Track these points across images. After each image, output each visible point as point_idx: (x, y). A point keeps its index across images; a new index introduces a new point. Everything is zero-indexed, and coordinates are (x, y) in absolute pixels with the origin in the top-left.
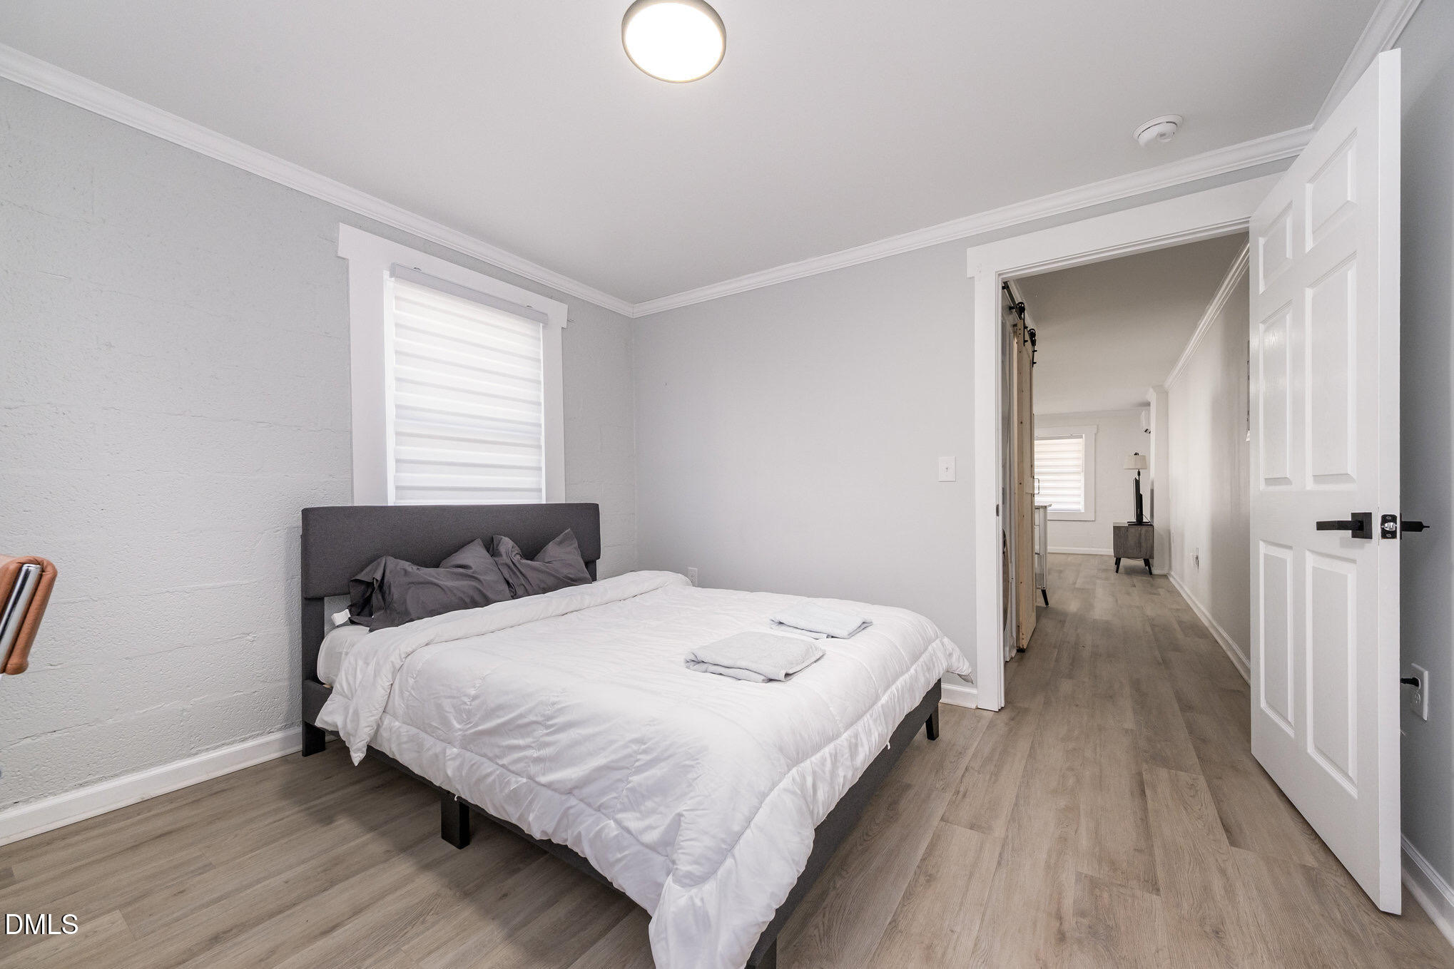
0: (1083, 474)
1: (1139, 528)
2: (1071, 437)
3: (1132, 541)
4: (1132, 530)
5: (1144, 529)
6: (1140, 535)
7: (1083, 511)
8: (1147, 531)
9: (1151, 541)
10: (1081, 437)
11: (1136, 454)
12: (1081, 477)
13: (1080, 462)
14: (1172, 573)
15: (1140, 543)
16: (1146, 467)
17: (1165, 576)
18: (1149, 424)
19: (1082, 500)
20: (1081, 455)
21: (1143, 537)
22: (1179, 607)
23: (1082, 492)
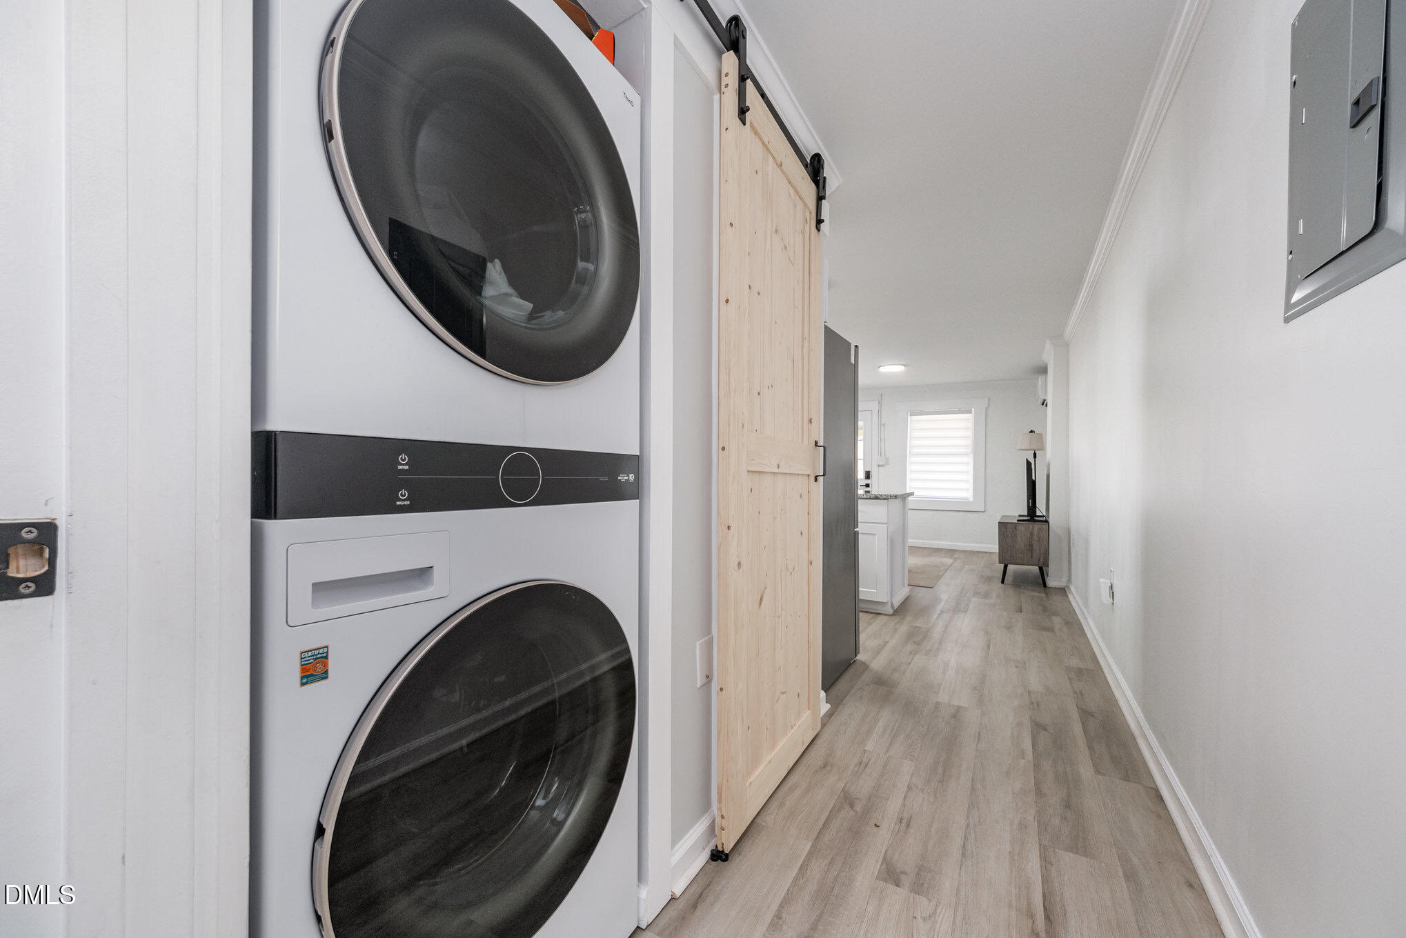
0: (972, 456)
1: (1031, 525)
2: (960, 412)
3: (1021, 542)
4: (1021, 528)
5: (1037, 526)
6: (1032, 534)
7: (971, 500)
8: (1040, 530)
9: (1046, 543)
10: (970, 412)
11: (1031, 432)
12: (970, 459)
13: (970, 442)
14: (1072, 589)
15: (1031, 545)
16: (1043, 449)
17: (1063, 591)
18: (1046, 392)
19: (970, 486)
20: (970, 433)
21: (1035, 538)
22: (1082, 665)
23: (970, 478)
